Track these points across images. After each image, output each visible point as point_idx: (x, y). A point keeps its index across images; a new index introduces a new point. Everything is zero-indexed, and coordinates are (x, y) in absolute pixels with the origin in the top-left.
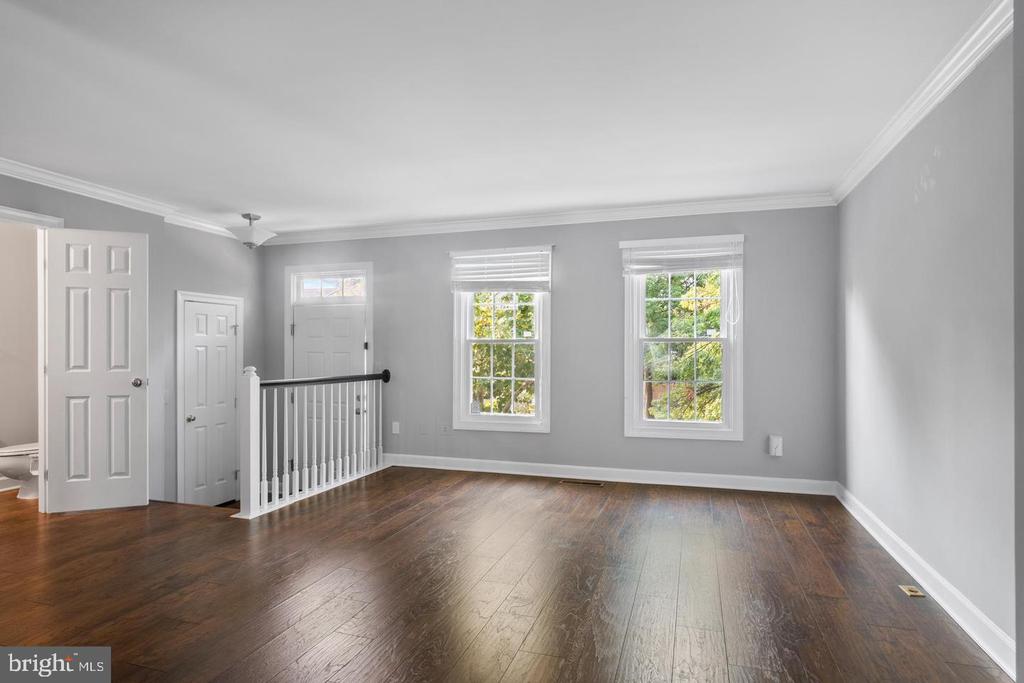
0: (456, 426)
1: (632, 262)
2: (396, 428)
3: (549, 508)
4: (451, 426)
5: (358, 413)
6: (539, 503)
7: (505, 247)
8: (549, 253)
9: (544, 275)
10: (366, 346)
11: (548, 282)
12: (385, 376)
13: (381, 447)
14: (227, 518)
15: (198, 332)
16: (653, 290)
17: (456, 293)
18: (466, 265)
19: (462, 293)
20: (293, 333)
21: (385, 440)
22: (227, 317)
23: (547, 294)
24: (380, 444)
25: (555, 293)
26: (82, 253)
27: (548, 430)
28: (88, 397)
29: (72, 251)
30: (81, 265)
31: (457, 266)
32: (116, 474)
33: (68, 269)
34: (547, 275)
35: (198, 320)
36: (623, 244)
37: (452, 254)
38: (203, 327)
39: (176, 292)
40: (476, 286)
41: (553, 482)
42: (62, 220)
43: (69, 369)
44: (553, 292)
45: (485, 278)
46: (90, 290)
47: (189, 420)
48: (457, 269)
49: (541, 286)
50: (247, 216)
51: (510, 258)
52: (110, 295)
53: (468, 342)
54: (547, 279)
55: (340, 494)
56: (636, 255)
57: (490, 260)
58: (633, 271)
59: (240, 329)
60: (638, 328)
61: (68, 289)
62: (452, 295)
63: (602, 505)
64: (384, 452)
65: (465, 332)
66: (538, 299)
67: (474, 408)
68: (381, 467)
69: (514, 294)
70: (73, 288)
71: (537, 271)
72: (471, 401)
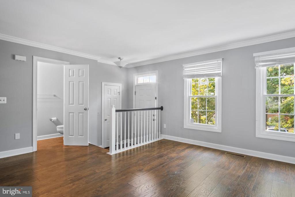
0: (185, 127)
1: (259, 62)
2: (165, 126)
3: (218, 166)
4: (183, 127)
5: (154, 120)
6: (215, 162)
7: (203, 61)
8: (221, 61)
9: (219, 70)
10: (156, 98)
11: (220, 73)
12: (162, 108)
13: (160, 132)
14: (105, 153)
15: (108, 94)
16: (270, 74)
17: (185, 79)
18: (189, 69)
19: (187, 79)
20: (135, 94)
21: (161, 130)
22: (117, 90)
23: (220, 78)
24: (160, 131)
25: (224, 78)
26: (73, 71)
27: (220, 131)
28: (74, 113)
29: (70, 71)
30: (73, 75)
31: (185, 69)
32: (80, 136)
33: (69, 76)
34: (221, 70)
35: (108, 90)
36: (254, 55)
37: (183, 65)
38: (110, 93)
39: (102, 82)
40: (192, 76)
41: (223, 152)
42: (69, 63)
43: (69, 105)
44: (223, 77)
45: (196, 73)
46: (74, 82)
47: (105, 120)
48: (186, 71)
49: (218, 75)
50: (119, 58)
51: (205, 65)
52: (79, 83)
53: (189, 97)
54: (221, 72)
55: (145, 148)
56: (261, 59)
57: (197, 66)
58: (260, 66)
59: (121, 93)
60: (262, 90)
61: (69, 82)
62: (184, 80)
63: (244, 168)
64: (161, 134)
65: (188, 93)
66: (217, 79)
67: (192, 121)
68: (160, 139)
69: (207, 78)
70: (71, 81)
71: (216, 69)
72: (191, 118)
